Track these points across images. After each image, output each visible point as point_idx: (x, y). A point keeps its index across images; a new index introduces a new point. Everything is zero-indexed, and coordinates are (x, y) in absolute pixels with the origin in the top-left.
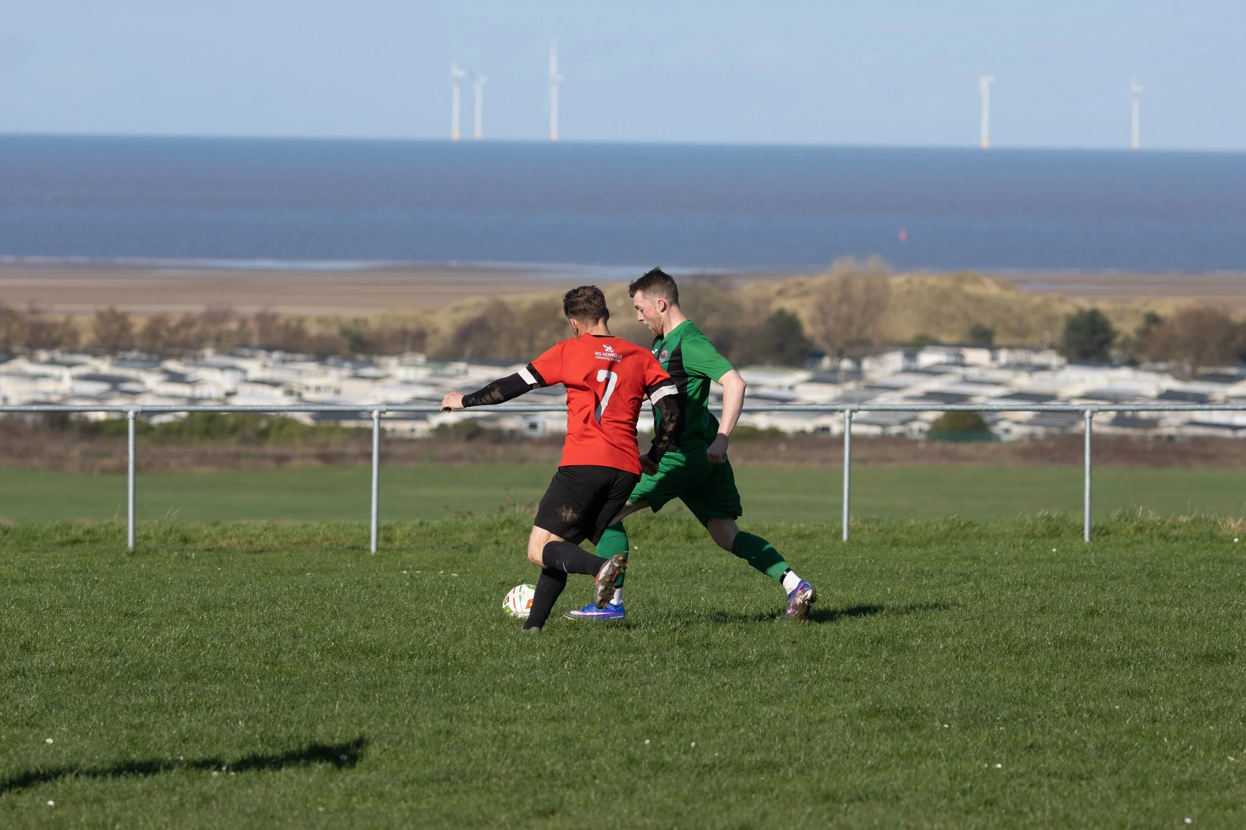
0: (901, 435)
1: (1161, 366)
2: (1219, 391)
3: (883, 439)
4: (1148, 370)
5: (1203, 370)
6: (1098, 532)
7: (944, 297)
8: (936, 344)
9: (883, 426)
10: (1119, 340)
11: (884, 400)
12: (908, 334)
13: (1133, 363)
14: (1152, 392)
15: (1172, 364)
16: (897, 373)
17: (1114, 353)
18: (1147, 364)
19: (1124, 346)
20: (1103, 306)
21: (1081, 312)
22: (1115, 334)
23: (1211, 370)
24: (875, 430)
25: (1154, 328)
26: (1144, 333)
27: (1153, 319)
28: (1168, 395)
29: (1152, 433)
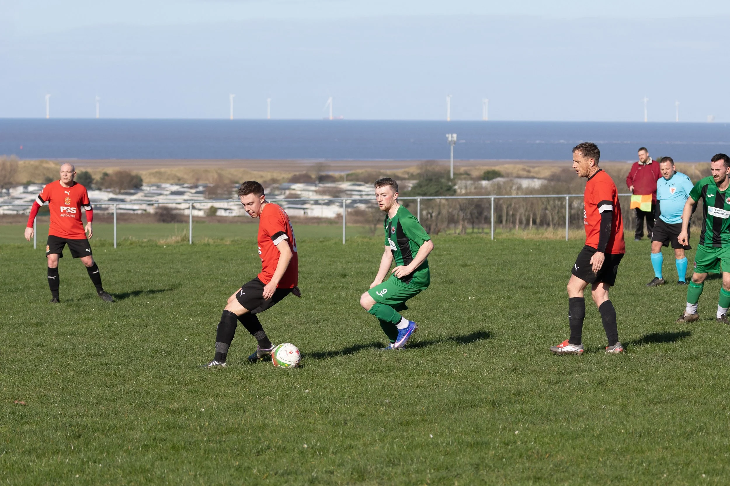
0: (23, 214)
1: (109, 190)
2: (128, 198)
3: (17, 215)
4: (105, 191)
5: (122, 191)
6: (118, 245)
7: (36, 168)
8: (34, 183)
9: (17, 211)
10: (95, 181)
11: (17, 202)
12: (25, 181)
13: (99, 189)
14: (106, 199)
15: (112, 189)
16: (21, 193)
17: (93, 186)
18: (104, 190)
19: (96, 183)
20: (89, 170)
21: (82, 173)
22: (93, 179)
23: (125, 191)
24: (15, 212)
25: (106, 178)
26: (103, 179)
27: (106, 174)
28: (111, 200)
29: (106, 212)
